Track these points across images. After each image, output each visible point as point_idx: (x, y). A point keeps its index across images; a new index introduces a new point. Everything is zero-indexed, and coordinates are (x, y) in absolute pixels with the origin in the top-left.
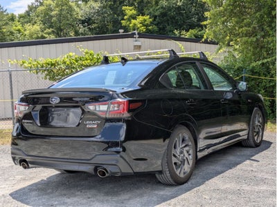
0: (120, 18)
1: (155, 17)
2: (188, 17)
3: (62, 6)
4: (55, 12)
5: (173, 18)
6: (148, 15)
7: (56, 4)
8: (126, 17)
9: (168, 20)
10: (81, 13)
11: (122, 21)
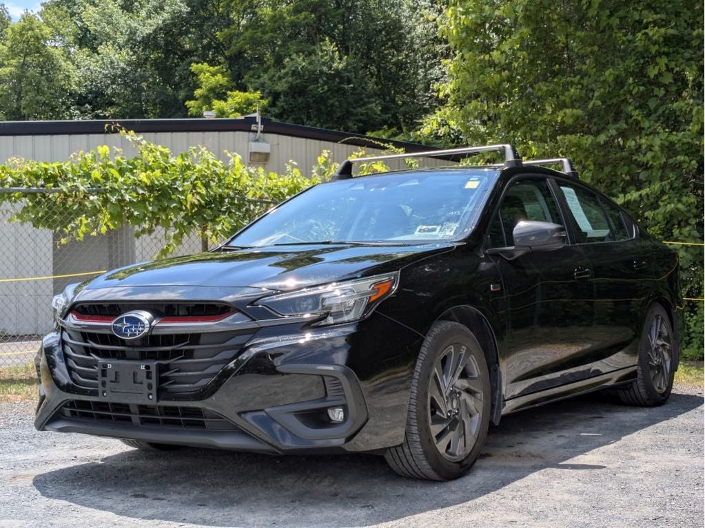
0: (182, 94)
1: (275, 96)
2: (360, 102)
3: (26, 55)
4: (8, 70)
5: (322, 100)
6: (256, 89)
7: (11, 49)
8: (198, 92)
9: (308, 107)
10: (76, 75)
11: (189, 103)
